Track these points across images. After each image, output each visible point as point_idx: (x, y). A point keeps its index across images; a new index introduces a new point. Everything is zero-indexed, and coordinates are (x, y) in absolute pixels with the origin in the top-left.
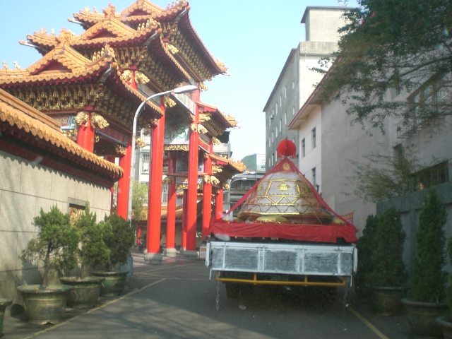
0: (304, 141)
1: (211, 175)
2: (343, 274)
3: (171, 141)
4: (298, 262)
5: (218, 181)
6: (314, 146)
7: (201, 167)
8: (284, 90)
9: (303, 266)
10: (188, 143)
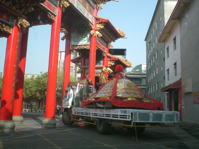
0: (168, 48)
1: (107, 67)
2: (177, 122)
3: (79, 43)
4: (163, 118)
5: (111, 71)
6: (175, 48)
7: (101, 62)
8: (155, 24)
9: (165, 119)
10: (89, 43)
